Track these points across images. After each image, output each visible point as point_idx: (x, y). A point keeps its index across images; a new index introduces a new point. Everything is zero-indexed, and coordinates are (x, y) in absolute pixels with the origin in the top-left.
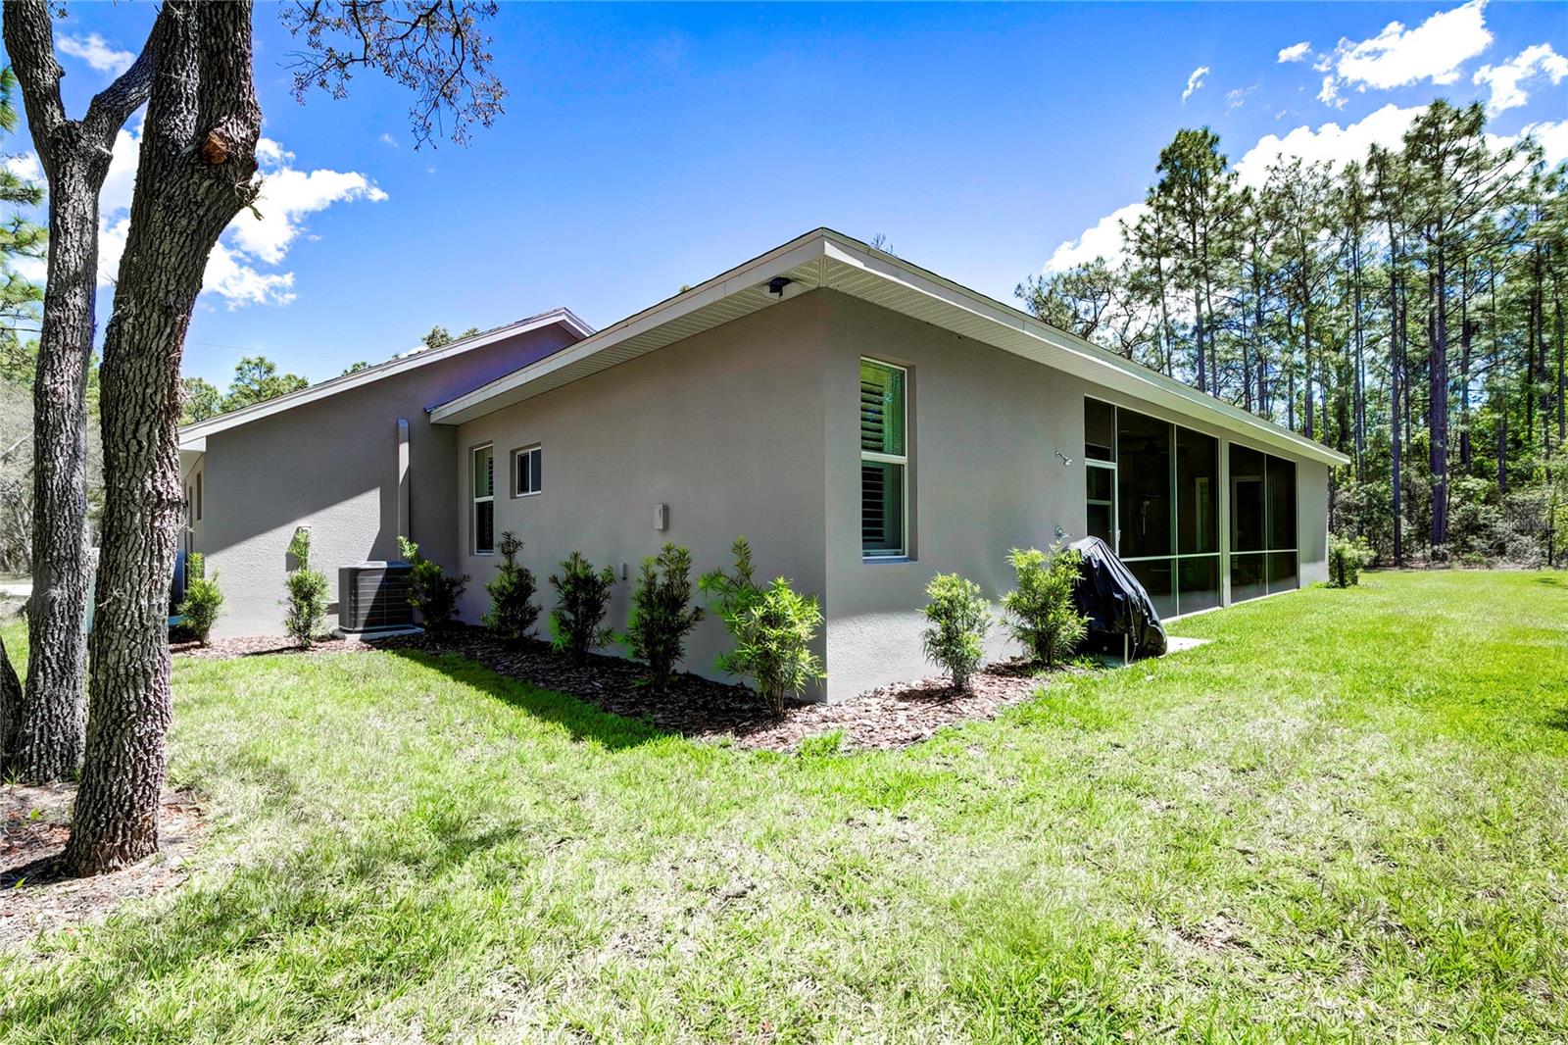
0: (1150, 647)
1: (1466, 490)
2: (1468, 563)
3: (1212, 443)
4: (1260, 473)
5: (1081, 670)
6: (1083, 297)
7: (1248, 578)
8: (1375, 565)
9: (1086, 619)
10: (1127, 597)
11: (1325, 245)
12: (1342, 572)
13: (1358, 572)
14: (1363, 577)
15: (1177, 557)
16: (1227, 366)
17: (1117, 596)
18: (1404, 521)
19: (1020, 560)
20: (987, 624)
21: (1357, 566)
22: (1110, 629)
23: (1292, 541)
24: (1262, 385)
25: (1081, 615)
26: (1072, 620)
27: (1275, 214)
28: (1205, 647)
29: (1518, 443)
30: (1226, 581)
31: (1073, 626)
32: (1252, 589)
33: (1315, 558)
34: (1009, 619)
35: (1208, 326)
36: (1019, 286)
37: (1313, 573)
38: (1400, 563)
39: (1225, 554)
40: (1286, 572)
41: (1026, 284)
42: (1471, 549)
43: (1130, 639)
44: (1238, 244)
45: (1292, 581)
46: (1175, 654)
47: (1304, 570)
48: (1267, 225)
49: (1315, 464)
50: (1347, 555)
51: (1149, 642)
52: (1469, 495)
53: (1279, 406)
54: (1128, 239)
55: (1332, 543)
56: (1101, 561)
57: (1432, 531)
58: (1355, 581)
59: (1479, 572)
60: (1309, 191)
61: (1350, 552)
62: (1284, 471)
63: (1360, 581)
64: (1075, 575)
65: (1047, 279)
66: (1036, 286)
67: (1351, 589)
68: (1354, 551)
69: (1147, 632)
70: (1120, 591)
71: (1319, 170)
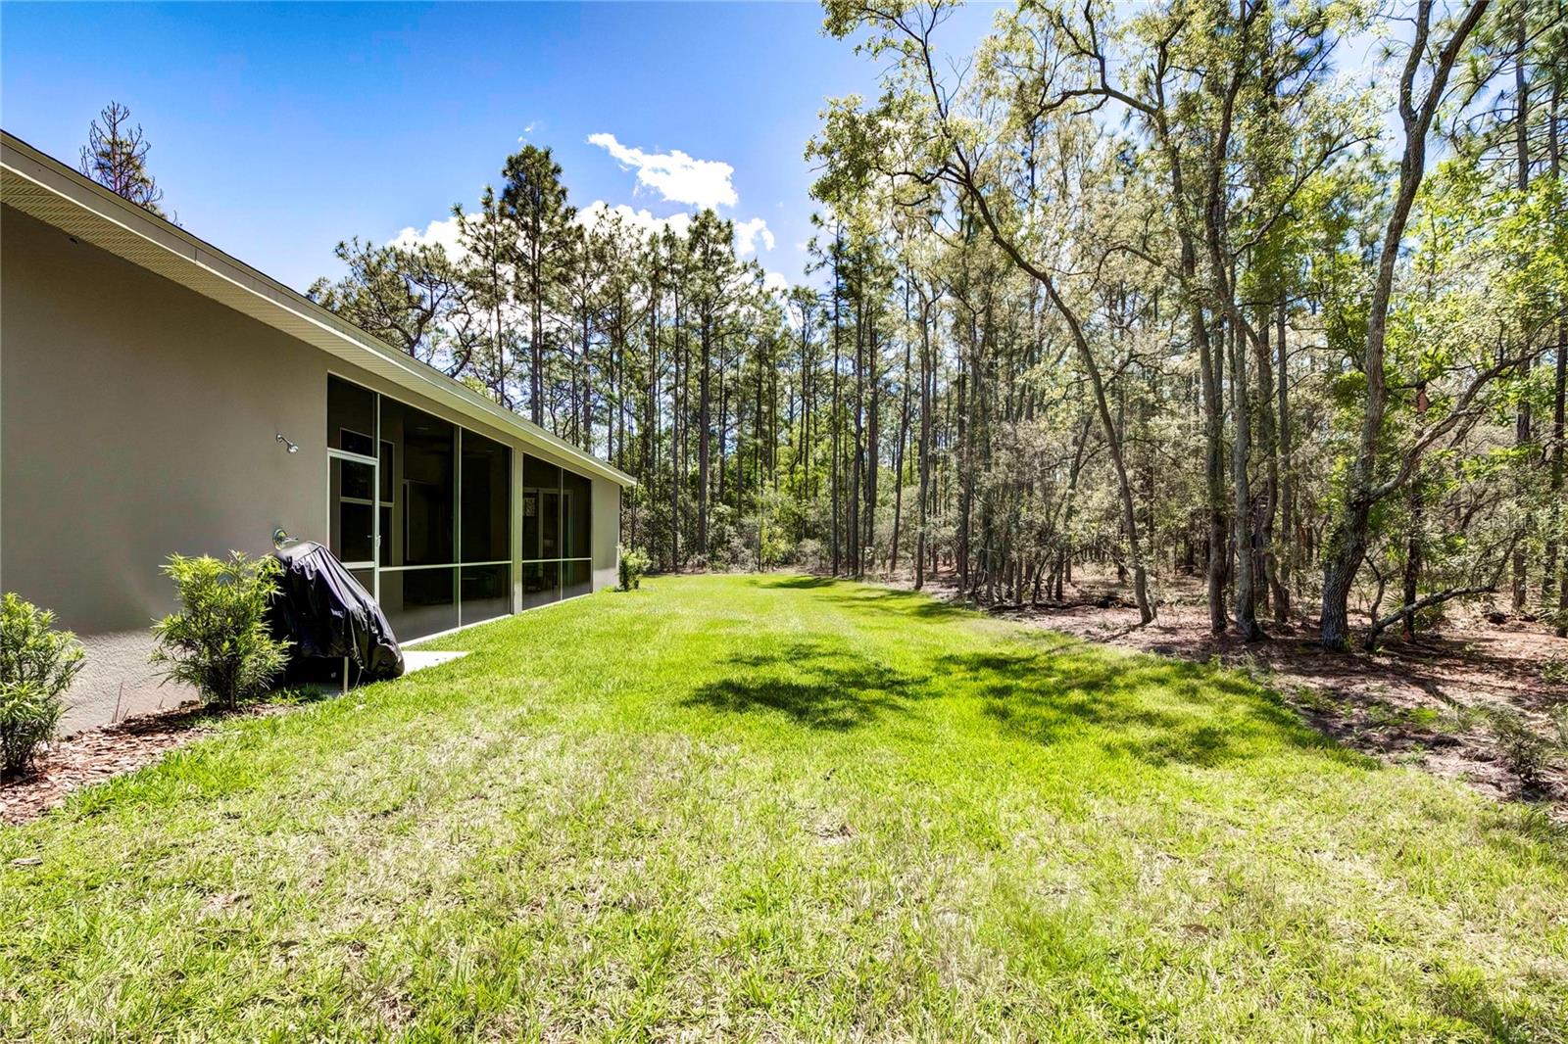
0: (380, 669)
1: (718, 514)
2: (714, 569)
3: (506, 452)
4: (556, 485)
5: (280, 709)
6: (420, 281)
7: (539, 586)
8: (651, 572)
9: (286, 644)
10: (348, 614)
11: (637, 299)
12: (627, 578)
13: (637, 577)
14: (645, 582)
15: (460, 565)
16: (558, 385)
17: (335, 613)
18: (680, 536)
19: (184, 569)
20: (76, 665)
21: (638, 572)
22: (325, 652)
23: (586, 551)
24: (587, 409)
25: (280, 641)
26: (268, 645)
27: (600, 257)
28: (457, 661)
29: (749, 481)
30: (518, 589)
31: (268, 653)
32: (545, 596)
33: (608, 564)
34: (167, 652)
35: (542, 343)
36: (342, 245)
37: (605, 579)
38: (676, 570)
39: (517, 562)
40: (581, 580)
41: (350, 245)
42: (719, 558)
43: (352, 663)
44: (572, 274)
45: (585, 586)
46: (414, 674)
47: (597, 576)
48: (594, 265)
49: (608, 482)
50: (630, 563)
51: (380, 664)
52: (721, 518)
53: (599, 431)
54: (464, 232)
55: (622, 552)
56: (318, 571)
57: (696, 544)
58: (636, 585)
59: (721, 575)
60: (626, 247)
61: (632, 561)
62: (581, 485)
63: (640, 585)
64: (272, 589)
65: (377, 247)
66: (363, 251)
67: (633, 593)
68: (637, 558)
69: (376, 652)
70: (340, 606)
71: (634, 231)
